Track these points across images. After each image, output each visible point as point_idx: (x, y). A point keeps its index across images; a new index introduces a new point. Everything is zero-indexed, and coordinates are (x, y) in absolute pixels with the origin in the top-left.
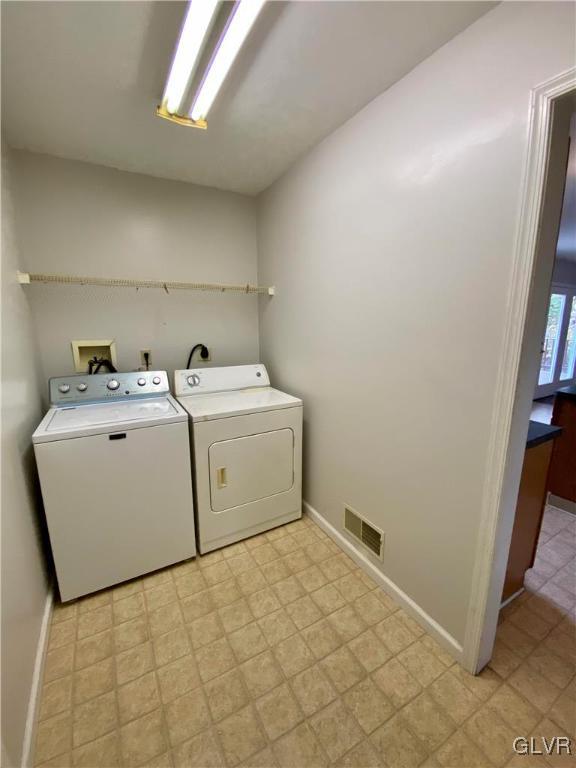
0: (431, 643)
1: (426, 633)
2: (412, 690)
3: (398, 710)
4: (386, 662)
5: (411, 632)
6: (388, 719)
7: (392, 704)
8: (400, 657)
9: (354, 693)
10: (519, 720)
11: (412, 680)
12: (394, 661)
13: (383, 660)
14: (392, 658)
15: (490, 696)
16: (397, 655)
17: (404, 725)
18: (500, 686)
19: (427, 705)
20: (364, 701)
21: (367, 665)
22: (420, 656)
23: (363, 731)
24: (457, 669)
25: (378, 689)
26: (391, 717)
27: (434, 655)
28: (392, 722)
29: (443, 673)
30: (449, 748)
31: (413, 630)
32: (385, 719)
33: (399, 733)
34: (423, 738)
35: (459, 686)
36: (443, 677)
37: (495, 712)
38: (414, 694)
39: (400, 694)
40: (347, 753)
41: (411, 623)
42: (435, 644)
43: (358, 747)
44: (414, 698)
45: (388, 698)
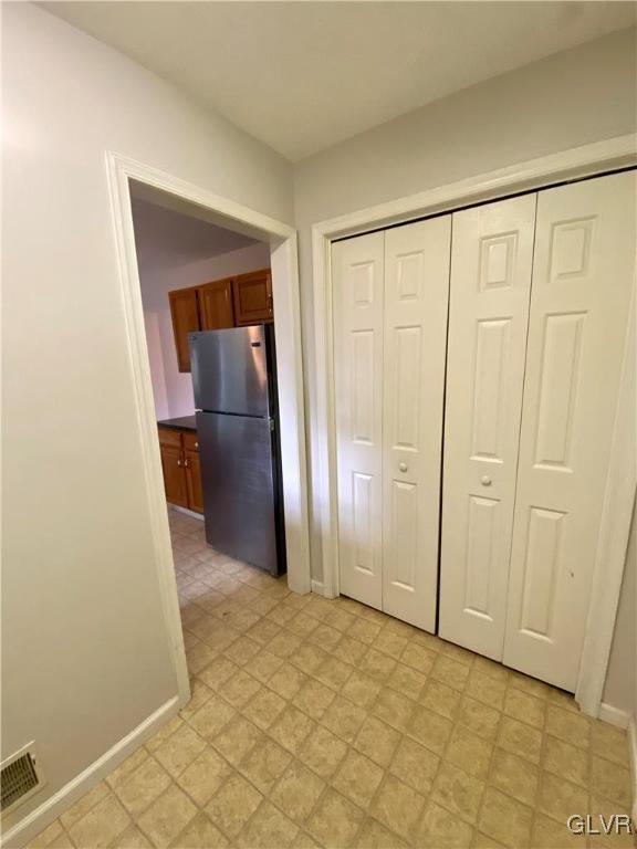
0: (157, 740)
1: (144, 746)
2: (212, 757)
3: (234, 768)
4: (183, 791)
5: (141, 763)
6: (245, 778)
7: (228, 777)
8: (176, 774)
9: (226, 825)
10: (226, 670)
11: (201, 758)
12: (180, 781)
13: (181, 795)
14: (177, 784)
15: (209, 689)
16: (173, 779)
17: (246, 761)
18: (200, 680)
19: (224, 740)
20: (232, 810)
21: (189, 814)
22: (173, 751)
23: (262, 802)
24: (185, 714)
25: (215, 796)
26: (242, 776)
27: (171, 736)
28: (246, 774)
29: (192, 728)
30: (257, 720)
31: (138, 762)
32: (245, 782)
33: (254, 765)
34: (253, 742)
35: (202, 712)
36: (195, 727)
37: (222, 685)
38: (215, 754)
39: (218, 769)
40: (286, 816)
41: (129, 764)
42: (159, 735)
43: (277, 804)
44: (219, 754)
45: (224, 781)
